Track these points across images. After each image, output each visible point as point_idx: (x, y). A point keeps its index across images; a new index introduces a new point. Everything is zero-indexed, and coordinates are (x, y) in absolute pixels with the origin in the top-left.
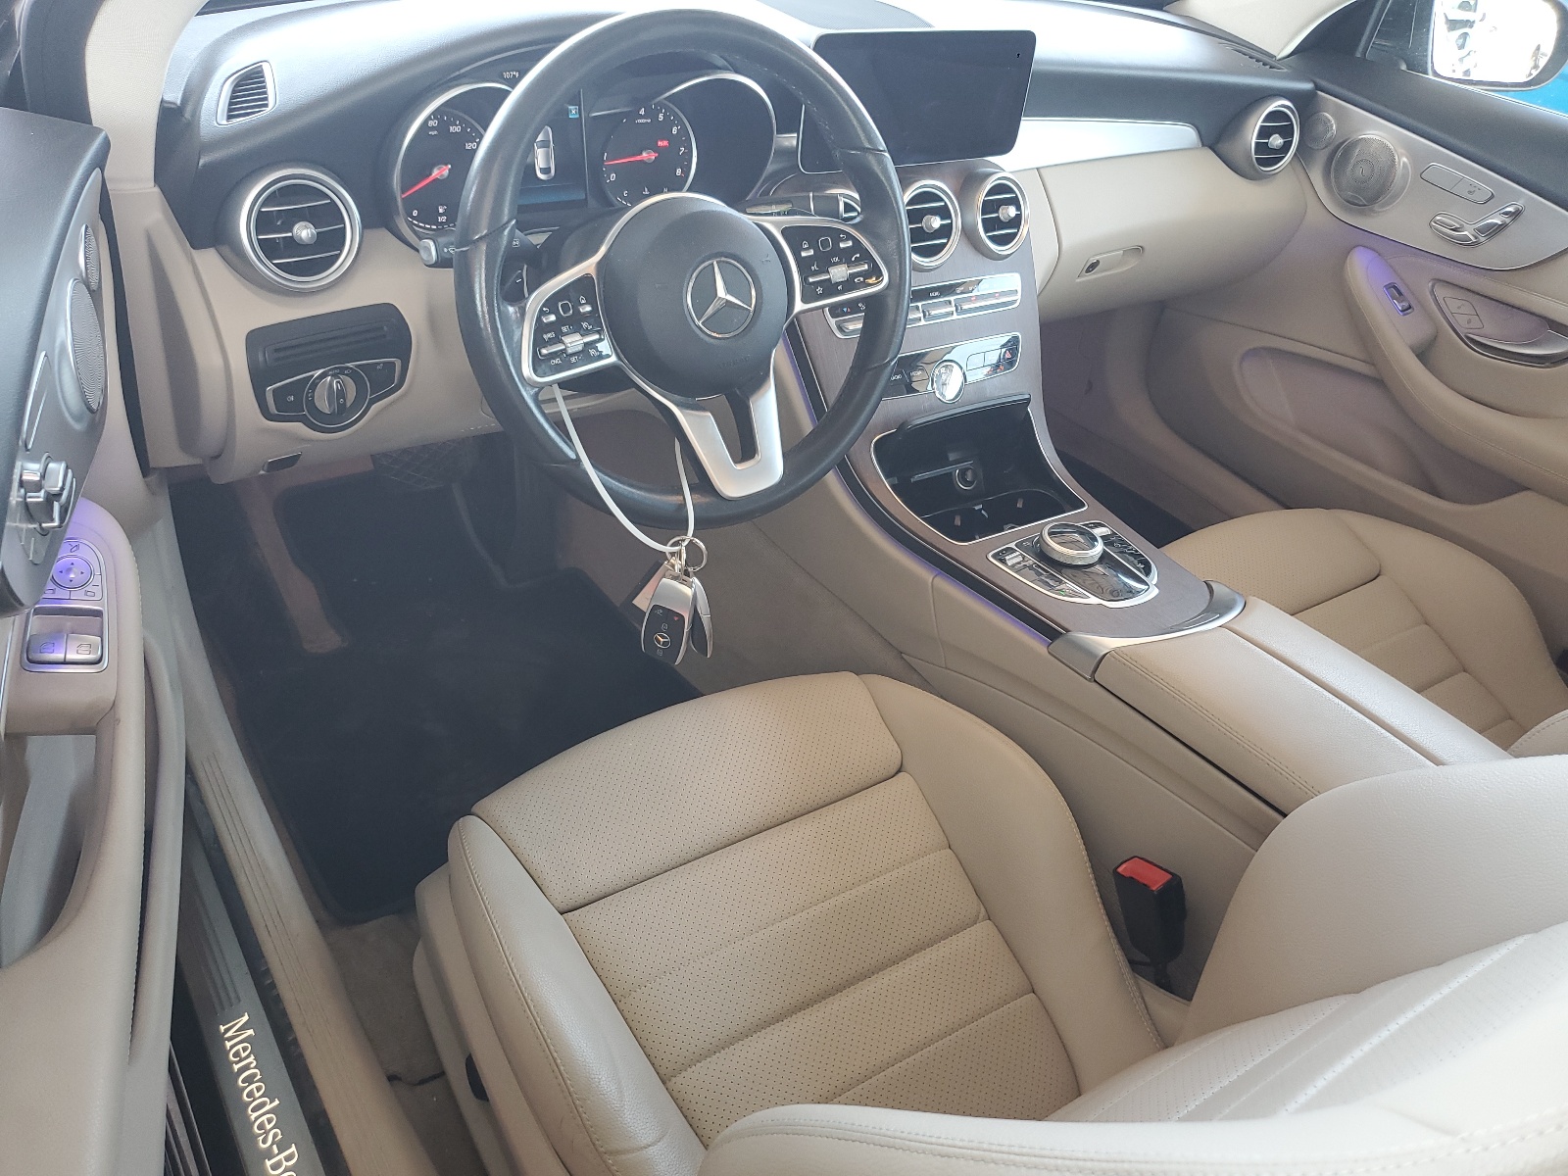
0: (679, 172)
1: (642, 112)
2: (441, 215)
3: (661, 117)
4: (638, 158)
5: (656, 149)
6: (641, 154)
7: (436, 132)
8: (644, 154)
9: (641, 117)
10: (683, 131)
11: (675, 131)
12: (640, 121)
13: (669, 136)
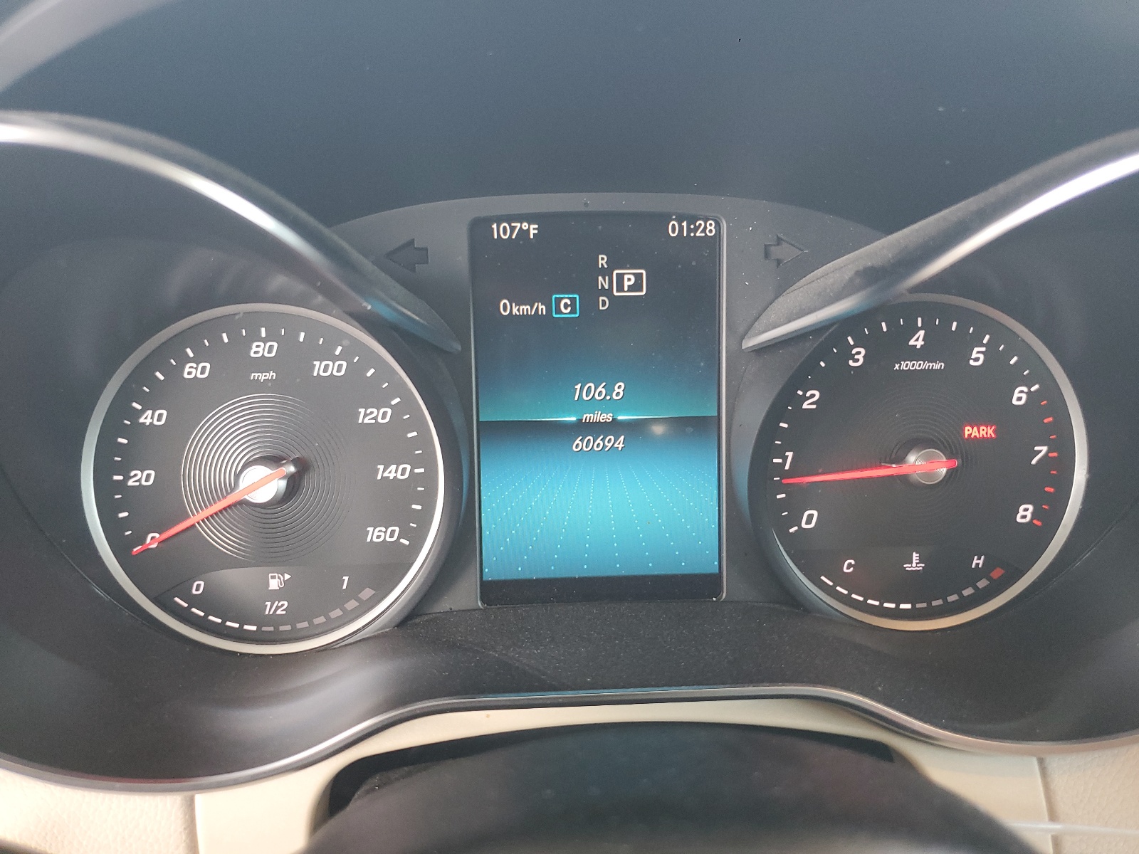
0: (1025, 513)
1: (918, 341)
2: (276, 596)
3: (977, 357)
4: (893, 470)
5: (952, 446)
6: (900, 460)
7: (271, 375)
8: (912, 458)
9: (915, 354)
10: (1049, 399)
11: (1019, 396)
12: (907, 365)
13: (999, 411)
